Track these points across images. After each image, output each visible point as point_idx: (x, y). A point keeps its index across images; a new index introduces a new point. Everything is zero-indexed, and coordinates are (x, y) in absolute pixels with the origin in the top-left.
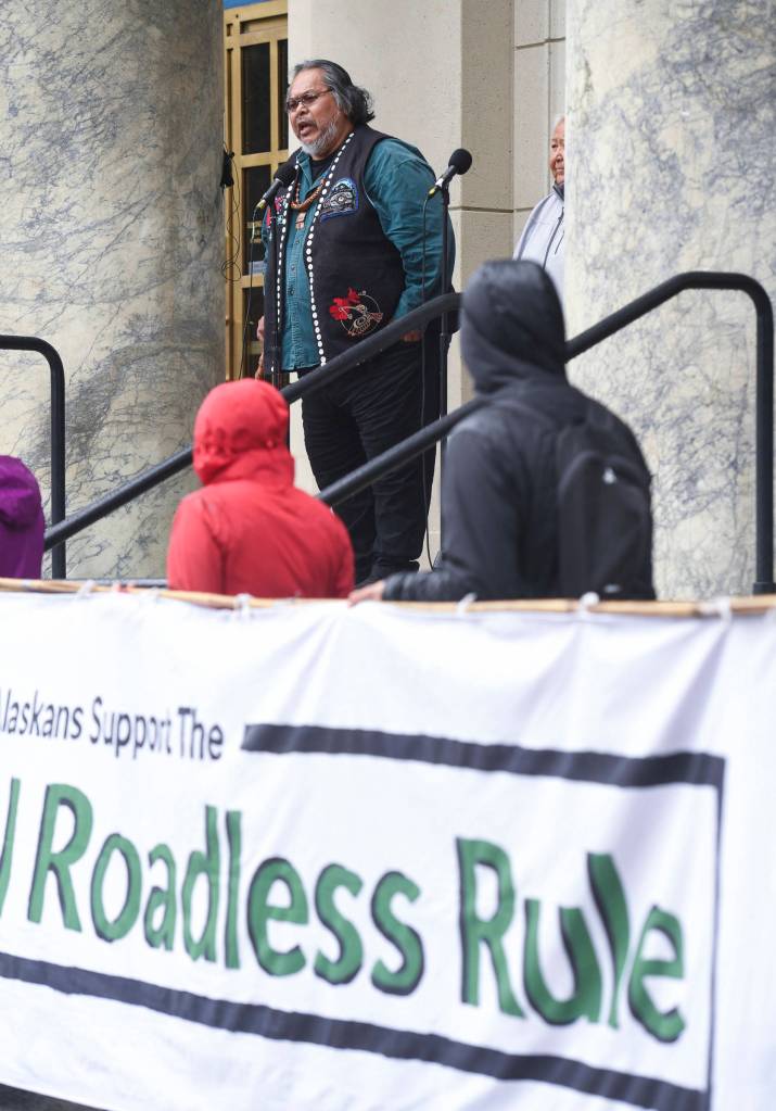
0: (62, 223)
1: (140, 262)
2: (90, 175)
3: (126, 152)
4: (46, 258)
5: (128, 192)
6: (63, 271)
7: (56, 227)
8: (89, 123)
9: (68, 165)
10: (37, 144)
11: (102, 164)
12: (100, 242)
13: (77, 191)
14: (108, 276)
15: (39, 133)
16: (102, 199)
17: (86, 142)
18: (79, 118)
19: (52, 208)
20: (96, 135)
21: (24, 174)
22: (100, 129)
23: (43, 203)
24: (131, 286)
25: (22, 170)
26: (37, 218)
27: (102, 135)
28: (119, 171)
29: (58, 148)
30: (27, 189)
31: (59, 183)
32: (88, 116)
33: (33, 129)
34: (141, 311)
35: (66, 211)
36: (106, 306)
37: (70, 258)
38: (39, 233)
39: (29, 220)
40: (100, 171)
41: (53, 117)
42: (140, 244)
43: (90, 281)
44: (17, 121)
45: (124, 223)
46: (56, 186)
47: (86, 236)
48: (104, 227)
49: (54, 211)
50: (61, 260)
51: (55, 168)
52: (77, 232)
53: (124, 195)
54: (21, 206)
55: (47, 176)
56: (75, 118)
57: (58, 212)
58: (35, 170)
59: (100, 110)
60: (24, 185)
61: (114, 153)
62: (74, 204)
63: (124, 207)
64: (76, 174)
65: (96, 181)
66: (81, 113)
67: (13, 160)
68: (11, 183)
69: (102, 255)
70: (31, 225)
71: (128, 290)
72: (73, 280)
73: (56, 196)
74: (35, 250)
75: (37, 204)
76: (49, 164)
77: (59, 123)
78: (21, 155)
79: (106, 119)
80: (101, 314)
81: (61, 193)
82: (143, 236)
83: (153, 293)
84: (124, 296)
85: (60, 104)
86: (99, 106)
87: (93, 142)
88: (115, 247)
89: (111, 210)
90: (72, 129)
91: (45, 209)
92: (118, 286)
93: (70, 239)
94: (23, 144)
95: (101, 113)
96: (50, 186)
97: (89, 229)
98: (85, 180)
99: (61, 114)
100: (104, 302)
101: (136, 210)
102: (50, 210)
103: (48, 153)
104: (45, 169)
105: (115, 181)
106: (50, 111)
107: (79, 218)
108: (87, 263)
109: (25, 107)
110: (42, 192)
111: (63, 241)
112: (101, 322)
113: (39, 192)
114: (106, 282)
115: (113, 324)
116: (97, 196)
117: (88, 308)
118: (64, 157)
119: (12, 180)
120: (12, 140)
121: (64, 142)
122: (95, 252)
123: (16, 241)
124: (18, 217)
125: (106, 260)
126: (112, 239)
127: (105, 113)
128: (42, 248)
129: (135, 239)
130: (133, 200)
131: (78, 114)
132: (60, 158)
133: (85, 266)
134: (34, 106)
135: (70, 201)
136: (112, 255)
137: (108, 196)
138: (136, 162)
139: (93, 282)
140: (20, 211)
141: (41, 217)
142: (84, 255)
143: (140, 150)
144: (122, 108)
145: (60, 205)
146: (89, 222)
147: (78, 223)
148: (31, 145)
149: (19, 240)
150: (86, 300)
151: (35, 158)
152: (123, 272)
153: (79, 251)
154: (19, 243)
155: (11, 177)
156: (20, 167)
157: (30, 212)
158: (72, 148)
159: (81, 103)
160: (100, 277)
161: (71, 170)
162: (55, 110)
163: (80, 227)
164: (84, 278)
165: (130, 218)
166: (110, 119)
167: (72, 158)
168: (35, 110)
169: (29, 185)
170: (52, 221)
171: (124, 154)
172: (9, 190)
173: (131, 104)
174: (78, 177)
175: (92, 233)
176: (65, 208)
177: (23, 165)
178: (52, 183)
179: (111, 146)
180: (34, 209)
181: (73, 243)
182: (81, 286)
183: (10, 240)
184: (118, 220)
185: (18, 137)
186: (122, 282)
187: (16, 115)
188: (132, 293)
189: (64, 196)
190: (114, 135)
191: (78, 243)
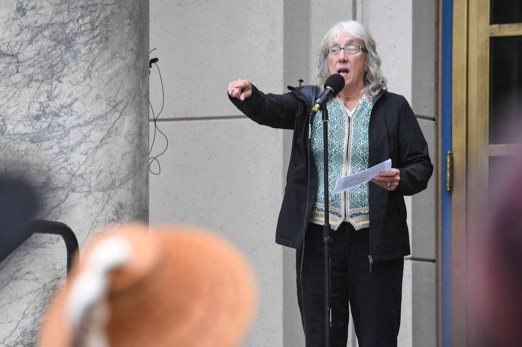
0: (66, 117)
1: (123, 155)
2: (89, 74)
3: (114, 54)
4: (51, 148)
5: (116, 91)
6: (65, 161)
7: (60, 120)
8: (89, 26)
9: (72, 63)
10: (44, 42)
11: (98, 64)
12: (96, 136)
13: (78, 88)
14: (101, 168)
15: (46, 33)
16: (98, 97)
17: (86, 43)
18: (80, 21)
19: (57, 103)
20: (94, 37)
21: (31, 71)
22: (97, 32)
23: (49, 98)
24: (117, 177)
25: (29, 66)
26: (44, 112)
27: (98, 38)
28: (110, 71)
29: (63, 48)
30: (34, 85)
31: (64, 80)
32: (87, 19)
33: (41, 29)
34: (123, 201)
35: (70, 105)
36: (99, 195)
37: (72, 150)
38: (45, 125)
39: (35, 113)
40: (97, 70)
41: (58, 19)
42: (123, 139)
43: (88, 171)
44: (24, 21)
45: (113, 119)
46: (61, 82)
47: (85, 130)
48: (100, 122)
49: (59, 106)
50: (65, 151)
51: (60, 66)
52: (79, 125)
53: (113, 93)
54: (28, 100)
55: (53, 73)
56: (78, 21)
57: (62, 107)
58: (42, 67)
59: (97, 15)
60: (31, 81)
61: (107, 55)
62: (76, 100)
63: (113, 104)
64: (78, 73)
65: (94, 80)
66: (82, 17)
67: (21, 57)
68: (17, 78)
69: (97, 148)
70: (38, 118)
71: (115, 180)
72: (75, 170)
73: (61, 91)
74: (42, 141)
75: (43, 98)
76: (55, 62)
77: (64, 25)
78: (29, 52)
79: (101, 23)
80: (96, 202)
81: (66, 89)
82: (125, 132)
83: (130, 182)
84: (112, 186)
85: (64, 7)
86: (95, 11)
87: (92, 44)
88: (107, 141)
89: (104, 106)
90: (76, 31)
91: (51, 104)
92: (109, 176)
93: (73, 132)
94: (31, 42)
95: (98, 18)
96: (55, 83)
97: (87, 123)
98: (85, 79)
99: (65, 17)
100: (98, 190)
101: (120, 107)
102: (55, 104)
103: (54, 52)
104: (51, 66)
105: (106, 81)
106: (57, 13)
107: (80, 113)
108: (86, 154)
109: (33, 8)
110: (48, 88)
111: (67, 133)
112: (95, 209)
113: (45, 87)
114: (100, 172)
115: (104, 212)
116: (94, 93)
117: (86, 196)
118: (68, 56)
119: (18, 75)
120: (19, 38)
121: (68, 42)
122: (92, 145)
123: (23, 132)
124: (25, 110)
125: (100, 152)
126: (105, 133)
127: (101, 18)
128: (48, 139)
129: (120, 134)
130: (119, 98)
131: (80, 17)
132: (65, 57)
133: (85, 157)
134: (42, 8)
135: (73, 97)
136: (105, 147)
137: (102, 93)
138: (121, 63)
139: (91, 172)
140: (27, 105)
141: (47, 111)
142: (83, 147)
143: (124, 54)
144: (112, 14)
145: (64, 100)
146: (88, 116)
147: (79, 117)
148: (39, 44)
149: (26, 131)
150: (85, 189)
151: (42, 54)
152: (112, 164)
153: (80, 143)
154: (25, 134)
155: (18, 72)
156: (27, 63)
157: (37, 106)
158: (75, 48)
159: (82, 7)
160: (96, 168)
161: (74, 68)
162: (61, 12)
163: (81, 121)
164: (83, 168)
165: (117, 115)
166: (104, 23)
167: (74, 57)
168: (42, 12)
169: (36, 81)
170: (57, 115)
171: (113, 57)
172: (15, 84)
173: (118, 11)
174: (79, 75)
175: (90, 127)
176: (69, 103)
177: (31, 62)
178: (58, 80)
179: (103, 49)
180: (41, 103)
181: (75, 136)
182: (81, 176)
183: (17, 130)
184: (109, 116)
185: (26, 36)
186: (111, 174)
187: (24, 15)
188: (118, 183)
189: (68, 92)
190: (107, 39)
191: (80, 136)
